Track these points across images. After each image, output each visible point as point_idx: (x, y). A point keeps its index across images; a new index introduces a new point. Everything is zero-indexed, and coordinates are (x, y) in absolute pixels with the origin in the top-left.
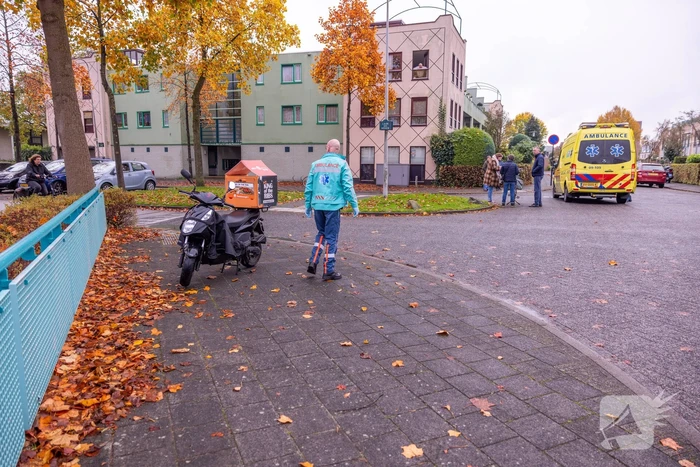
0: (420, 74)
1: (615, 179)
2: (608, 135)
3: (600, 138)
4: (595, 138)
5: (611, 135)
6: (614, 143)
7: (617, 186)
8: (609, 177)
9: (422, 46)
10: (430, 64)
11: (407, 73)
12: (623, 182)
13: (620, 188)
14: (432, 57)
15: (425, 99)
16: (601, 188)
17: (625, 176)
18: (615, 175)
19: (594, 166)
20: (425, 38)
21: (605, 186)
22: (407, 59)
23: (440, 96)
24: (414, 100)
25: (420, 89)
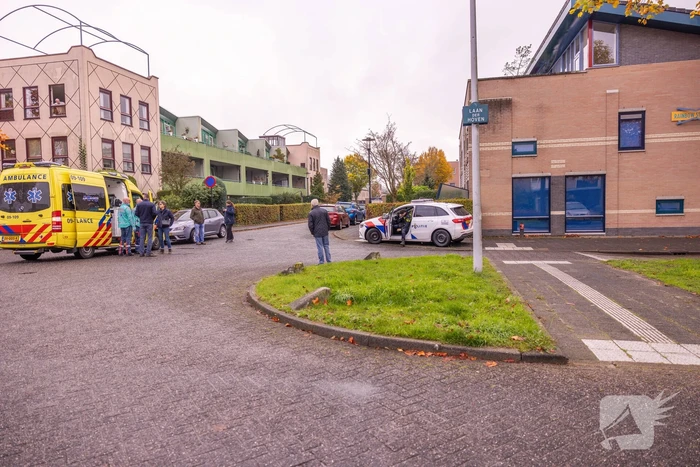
0: (60, 110)
1: (35, 230)
2: (26, 177)
3: (18, 181)
4: (13, 181)
5: (29, 177)
6: (31, 185)
7: (38, 239)
8: (28, 228)
9: (57, 79)
10: (67, 99)
11: (44, 110)
12: (44, 234)
13: (41, 242)
14: (68, 92)
15: (64, 139)
16: (22, 242)
17: (46, 226)
18: (33, 226)
19: (12, 214)
20: (59, 70)
21: (27, 239)
22: (44, 93)
23: (79, 135)
24: (55, 139)
25: (59, 127)
